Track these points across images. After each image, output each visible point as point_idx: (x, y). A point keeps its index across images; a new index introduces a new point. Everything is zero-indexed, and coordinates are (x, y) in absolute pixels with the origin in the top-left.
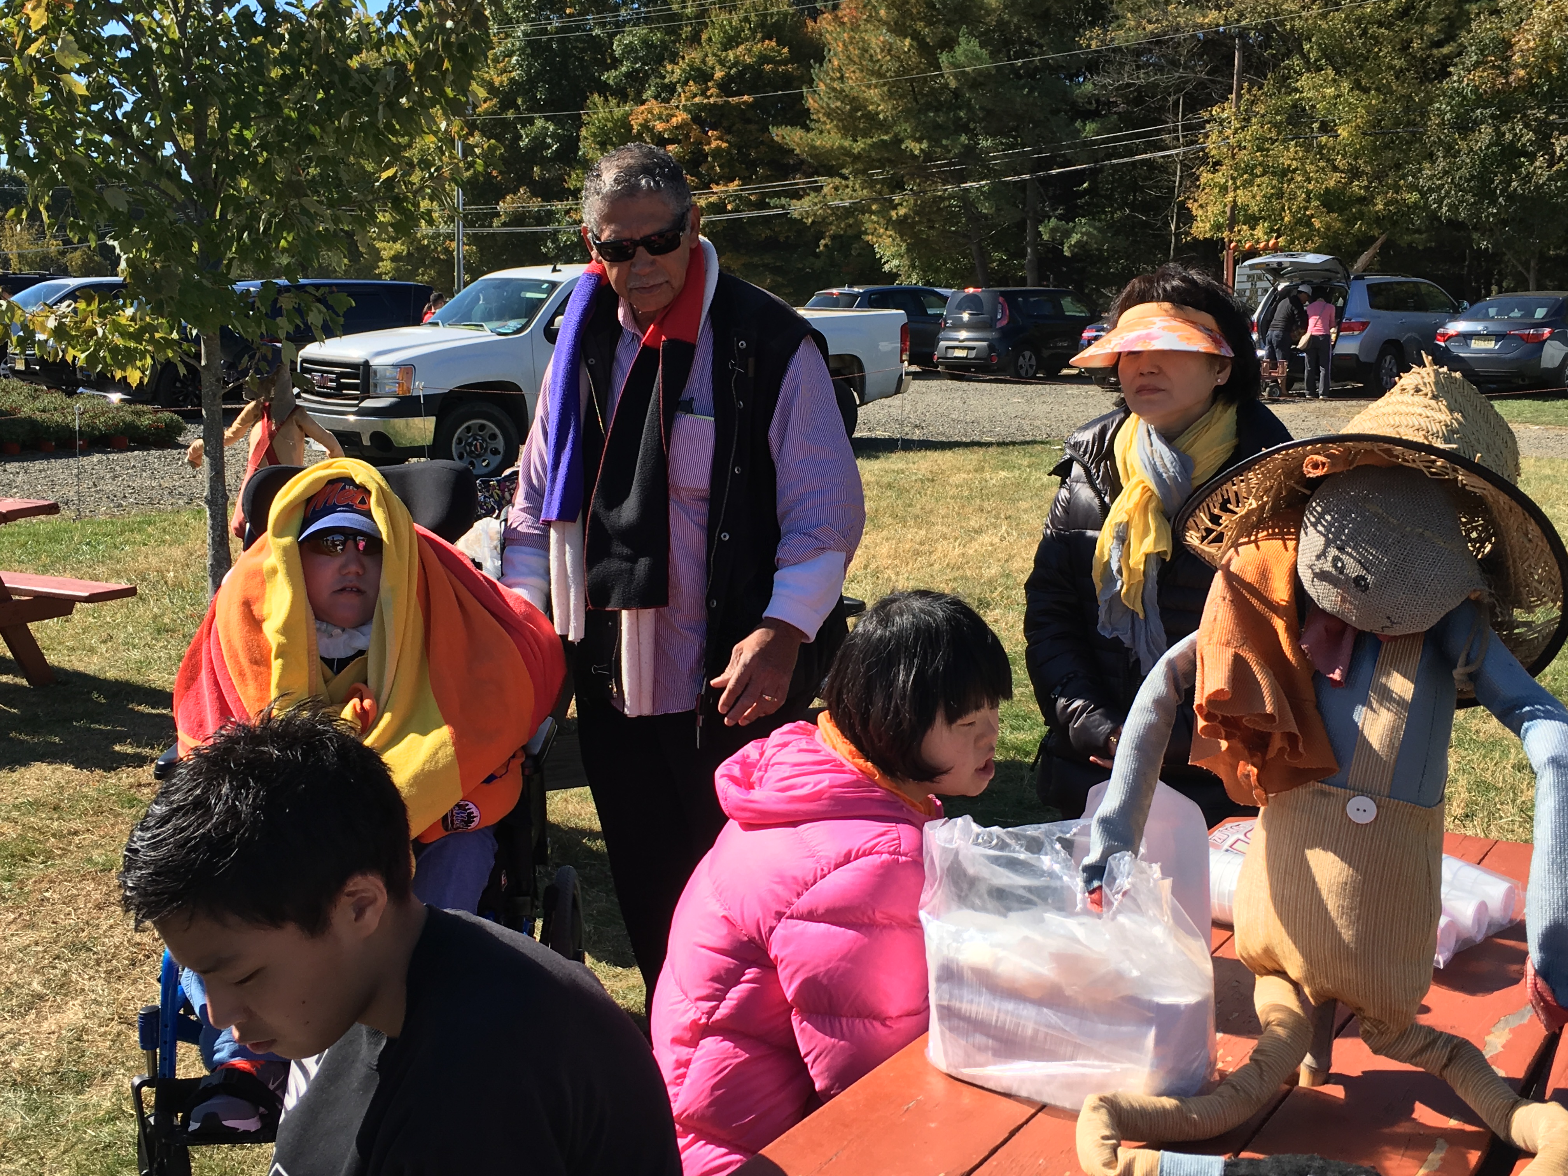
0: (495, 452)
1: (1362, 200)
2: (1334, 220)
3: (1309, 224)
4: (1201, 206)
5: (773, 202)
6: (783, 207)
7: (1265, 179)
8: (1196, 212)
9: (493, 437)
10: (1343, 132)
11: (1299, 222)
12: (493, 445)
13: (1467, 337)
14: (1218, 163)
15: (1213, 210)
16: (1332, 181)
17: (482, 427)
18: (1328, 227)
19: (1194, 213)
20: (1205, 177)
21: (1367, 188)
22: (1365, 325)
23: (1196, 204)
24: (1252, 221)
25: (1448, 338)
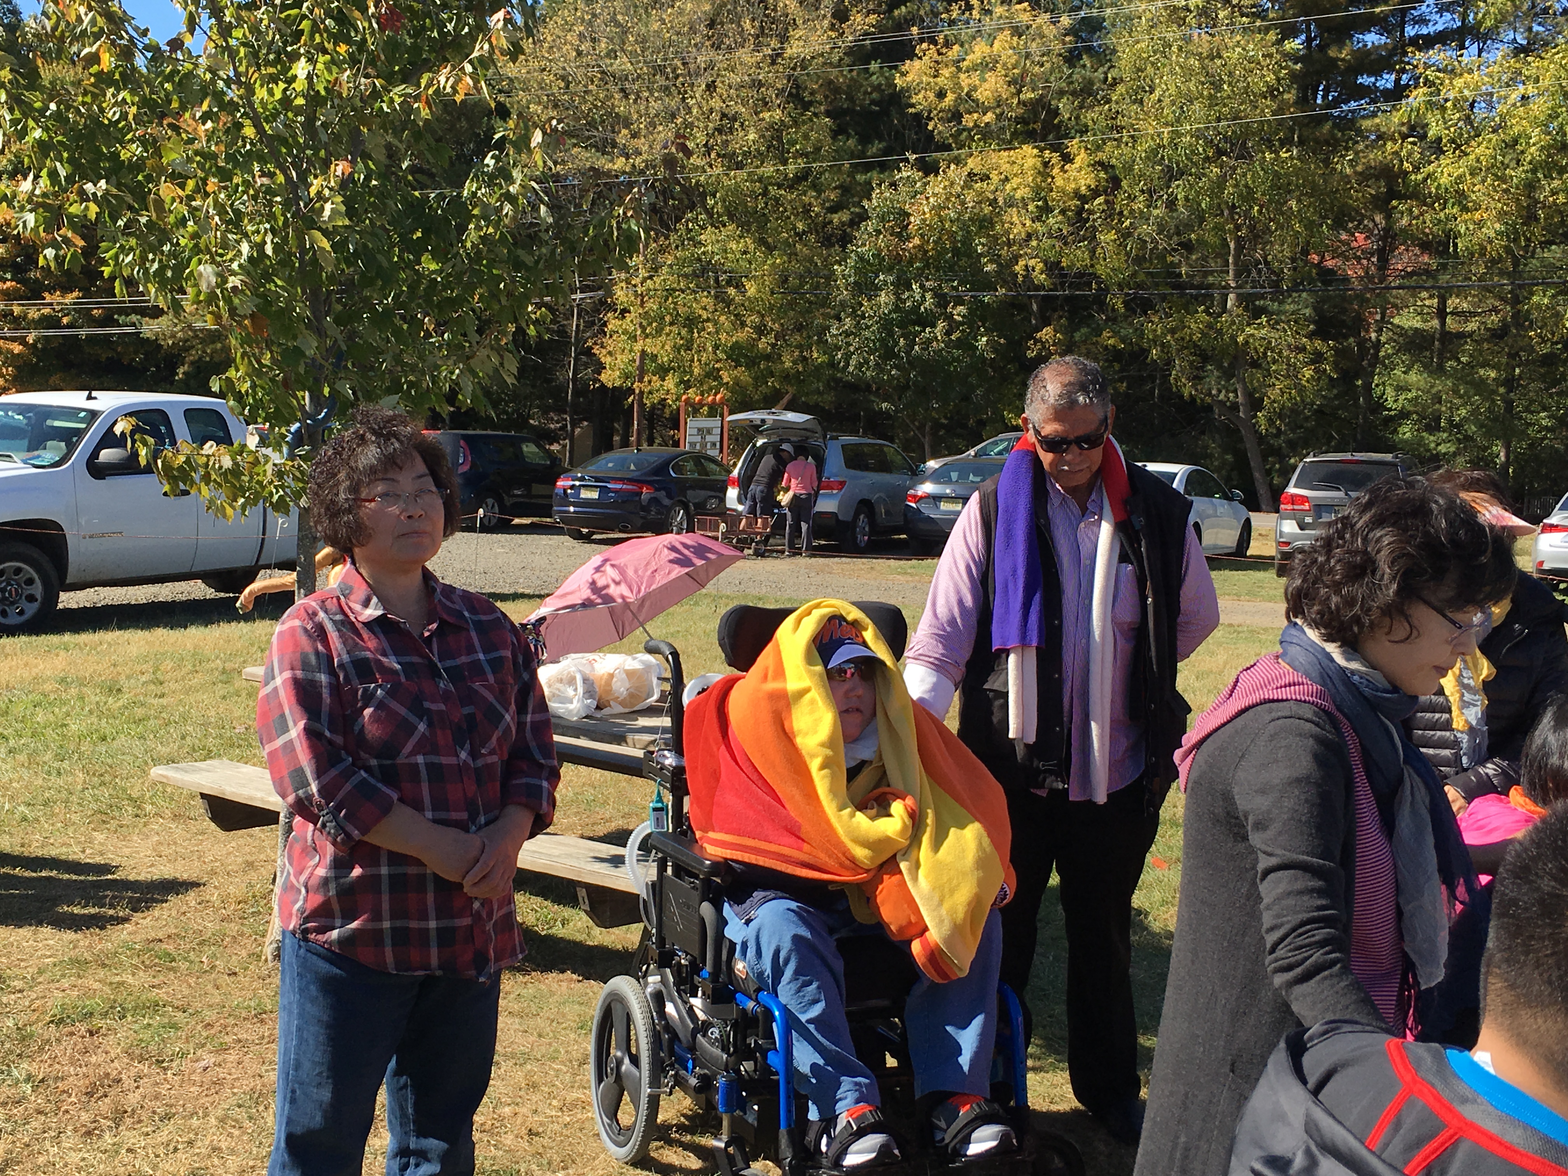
0: (31, 598)
1: (767, 357)
2: (743, 374)
3: (718, 378)
4: (610, 353)
5: (122, 319)
6: (133, 325)
7: (675, 329)
8: (607, 360)
9: (30, 582)
10: (751, 289)
11: (708, 375)
12: (30, 590)
13: (936, 499)
14: (625, 311)
15: (622, 359)
16: (741, 336)
17: (18, 571)
18: (737, 381)
19: (603, 360)
20: (613, 324)
21: (773, 346)
22: (842, 484)
23: (604, 351)
24: (663, 371)
25: (918, 499)
